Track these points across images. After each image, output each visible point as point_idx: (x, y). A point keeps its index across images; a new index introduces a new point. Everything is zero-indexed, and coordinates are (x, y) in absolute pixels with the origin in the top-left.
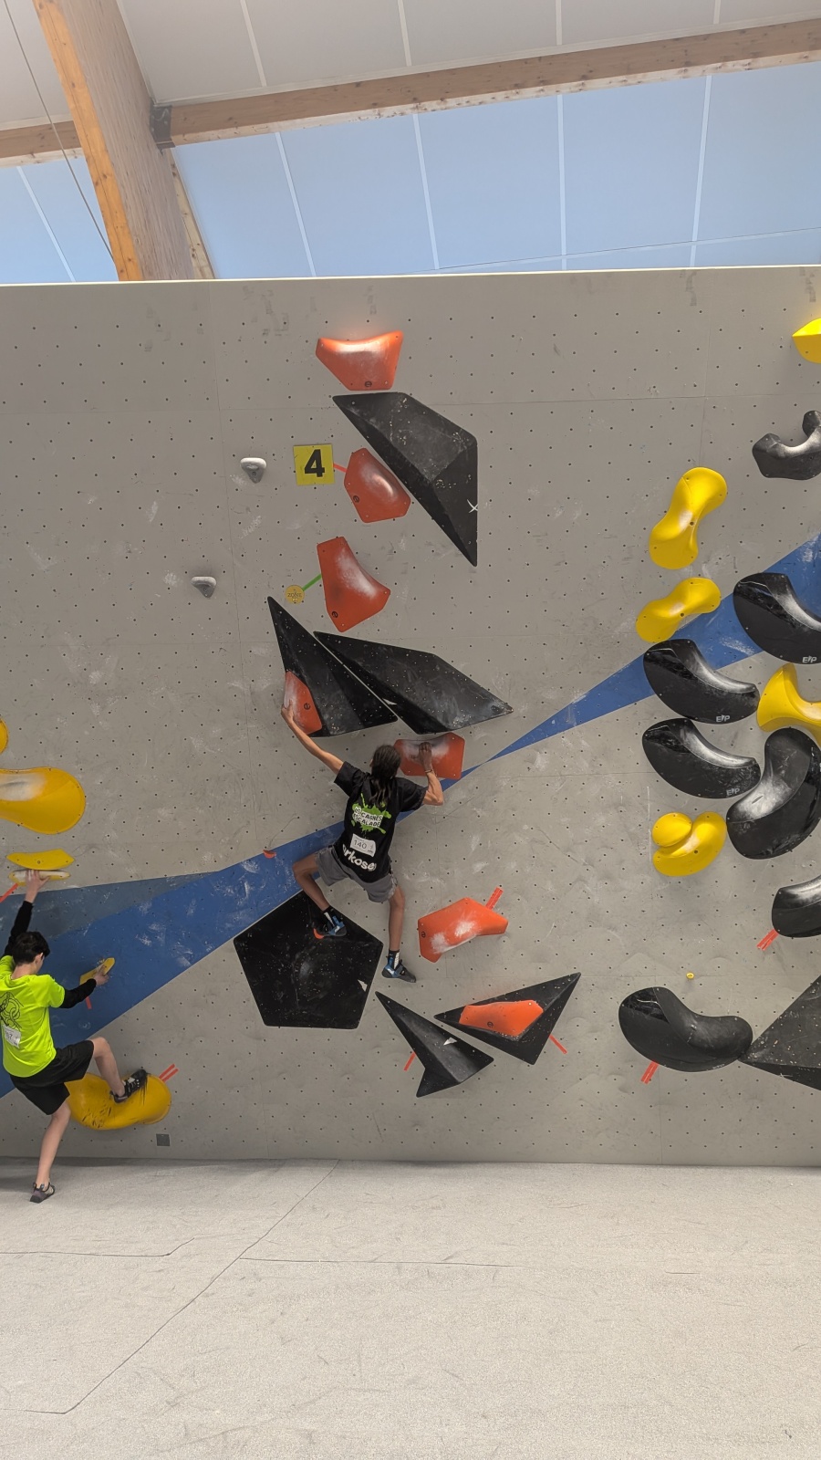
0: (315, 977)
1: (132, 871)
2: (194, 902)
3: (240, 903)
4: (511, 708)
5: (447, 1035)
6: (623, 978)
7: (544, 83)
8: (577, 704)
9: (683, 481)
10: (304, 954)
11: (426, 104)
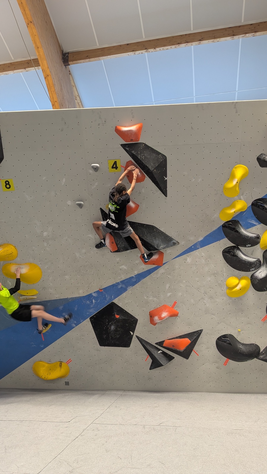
0: (116, 331)
1: (57, 296)
2: (77, 306)
3: (92, 306)
4: (179, 243)
5: (159, 350)
6: (217, 331)
7: (187, 42)
8: (200, 241)
9: (234, 169)
10: (112, 323)
11: (150, 50)
